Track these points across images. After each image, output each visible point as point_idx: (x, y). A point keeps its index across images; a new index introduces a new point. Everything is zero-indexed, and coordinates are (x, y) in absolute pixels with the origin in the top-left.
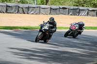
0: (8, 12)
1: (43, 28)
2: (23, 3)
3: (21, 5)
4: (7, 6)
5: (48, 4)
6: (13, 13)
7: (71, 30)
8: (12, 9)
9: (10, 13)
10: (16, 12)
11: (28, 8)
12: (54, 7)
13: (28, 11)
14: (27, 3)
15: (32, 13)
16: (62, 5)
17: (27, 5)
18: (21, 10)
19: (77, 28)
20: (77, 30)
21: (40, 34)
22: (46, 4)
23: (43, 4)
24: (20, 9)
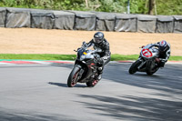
0: (78, 27)
1: (83, 57)
2: (105, 10)
3: (102, 15)
4: (76, 17)
5: (152, 13)
6: (86, 30)
7: (142, 58)
8: (85, 22)
9: (82, 29)
10: (93, 27)
11: (115, 20)
12: (163, 18)
13: (115, 25)
14: (113, 11)
15: (121, 29)
16: (178, 14)
17: (112, 15)
18: (101, 24)
19: (154, 54)
20: (154, 58)
21: (77, 69)
22: (149, 13)
23: (143, 13)
24: (99, 22)
